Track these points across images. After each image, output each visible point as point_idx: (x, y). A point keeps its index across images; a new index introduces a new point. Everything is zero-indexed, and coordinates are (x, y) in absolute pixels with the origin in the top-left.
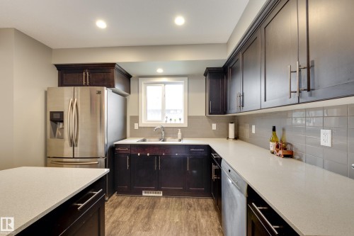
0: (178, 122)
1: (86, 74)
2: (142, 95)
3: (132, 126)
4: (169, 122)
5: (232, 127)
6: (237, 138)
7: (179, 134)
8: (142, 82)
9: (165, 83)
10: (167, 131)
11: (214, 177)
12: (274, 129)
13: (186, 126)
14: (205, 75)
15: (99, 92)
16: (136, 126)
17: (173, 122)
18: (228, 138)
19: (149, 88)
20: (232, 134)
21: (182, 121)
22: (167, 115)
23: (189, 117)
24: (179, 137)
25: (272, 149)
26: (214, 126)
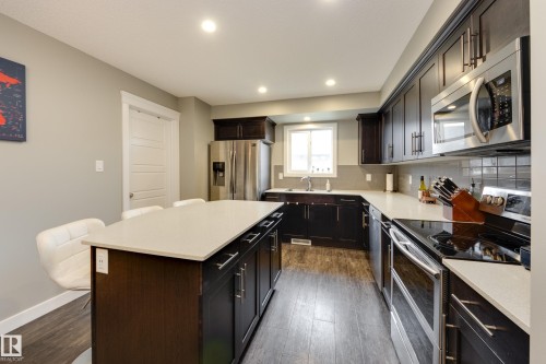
0: (326, 172)
1: (240, 128)
2: (287, 143)
3: (276, 176)
4: (316, 172)
5: (389, 178)
6: (396, 190)
7: (328, 185)
8: (287, 130)
9: (311, 130)
10: (313, 181)
11: (364, 224)
12: (422, 179)
13: (335, 176)
14: (358, 119)
15: (254, 145)
16: (281, 177)
17: (320, 172)
18: (385, 190)
19: (293, 135)
20: (389, 186)
21: (331, 171)
22: (313, 164)
23: (339, 167)
24: (328, 188)
25: (420, 197)
26: (369, 177)
